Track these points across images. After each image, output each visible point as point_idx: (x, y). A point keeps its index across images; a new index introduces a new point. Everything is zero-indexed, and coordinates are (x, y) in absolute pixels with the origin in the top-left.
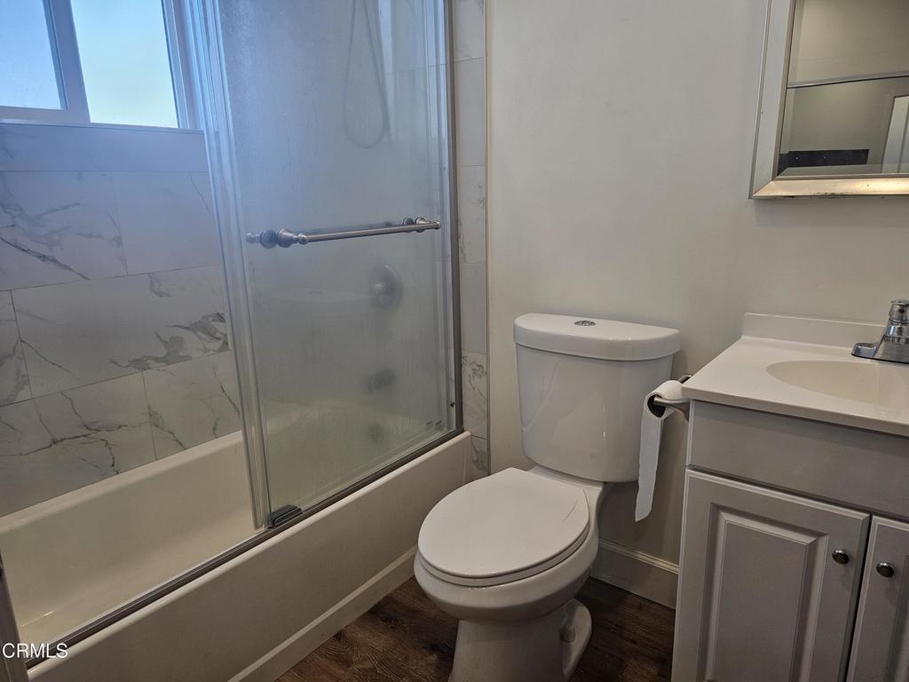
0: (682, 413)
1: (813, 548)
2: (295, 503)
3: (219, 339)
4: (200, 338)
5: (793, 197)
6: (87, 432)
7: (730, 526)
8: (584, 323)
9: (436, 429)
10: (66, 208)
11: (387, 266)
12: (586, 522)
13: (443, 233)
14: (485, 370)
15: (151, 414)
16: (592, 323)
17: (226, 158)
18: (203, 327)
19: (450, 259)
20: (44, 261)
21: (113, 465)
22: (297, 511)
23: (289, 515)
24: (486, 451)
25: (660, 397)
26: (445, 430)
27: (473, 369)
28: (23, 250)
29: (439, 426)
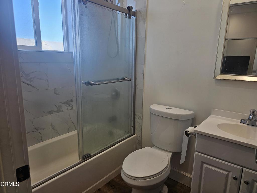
0: (194, 136)
1: (227, 175)
2: (89, 153)
3: (71, 106)
4: (66, 106)
5: (225, 80)
6: (36, 130)
7: (206, 167)
8: (169, 108)
10: (35, 72)
11: (116, 89)
12: (167, 163)
13: (132, 82)
14: (141, 118)
15: (52, 126)
16: (171, 109)
17: (78, 63)
18: (67, 103)
19: (133, 88)
20: (29, 85)
21: (41, 139)
22: (90, 155)
23: (88, 156)
24: (141, 140)
25: (188, 131)
26: (130, 134)
27: (138, 118)
28: (24, 83)
29: (128, 133)
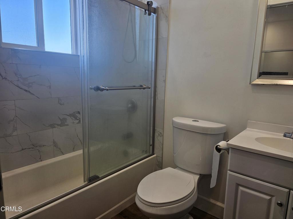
0: (227, 152)
1: (270, 200)
2: (98, 174)
3: (78, 120)
4: (72, 119)
5: (264, 84)
6: (33, 147)
7: (242, 191)
8: (195, 121)
9: (145, 153)
10: (35, 76)
11: (133, 100)
12: (194, 187)
13: (151, 90)
14: (162, 134)
15: (54, 142)
16: (198, 121)
17: (85, 63)
18: (73, 116)
19: (153, 98)
20: (26, 92)
21: (40, 158)
22: (98, 177)
23: (96, 178)
24: (161, 161)
25: (219, 146)
26: (148, 153)
27: (159, 134)
28: (20, 88)
29: (146, 152)
